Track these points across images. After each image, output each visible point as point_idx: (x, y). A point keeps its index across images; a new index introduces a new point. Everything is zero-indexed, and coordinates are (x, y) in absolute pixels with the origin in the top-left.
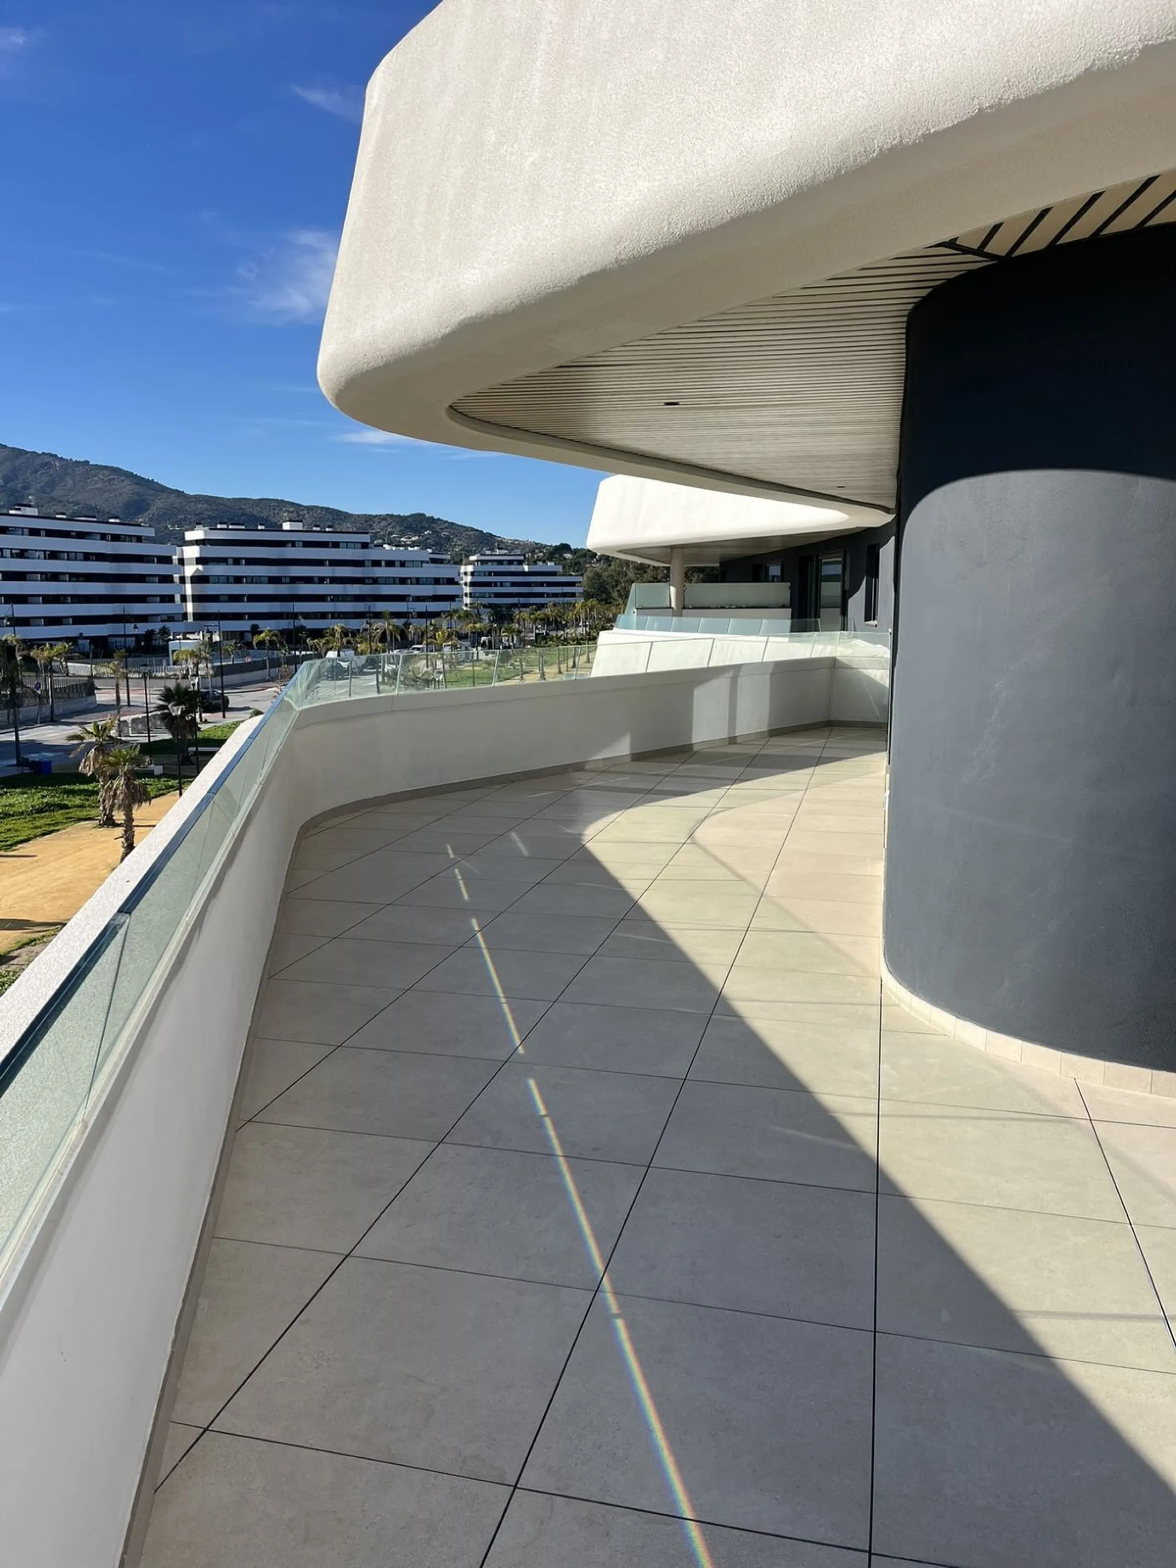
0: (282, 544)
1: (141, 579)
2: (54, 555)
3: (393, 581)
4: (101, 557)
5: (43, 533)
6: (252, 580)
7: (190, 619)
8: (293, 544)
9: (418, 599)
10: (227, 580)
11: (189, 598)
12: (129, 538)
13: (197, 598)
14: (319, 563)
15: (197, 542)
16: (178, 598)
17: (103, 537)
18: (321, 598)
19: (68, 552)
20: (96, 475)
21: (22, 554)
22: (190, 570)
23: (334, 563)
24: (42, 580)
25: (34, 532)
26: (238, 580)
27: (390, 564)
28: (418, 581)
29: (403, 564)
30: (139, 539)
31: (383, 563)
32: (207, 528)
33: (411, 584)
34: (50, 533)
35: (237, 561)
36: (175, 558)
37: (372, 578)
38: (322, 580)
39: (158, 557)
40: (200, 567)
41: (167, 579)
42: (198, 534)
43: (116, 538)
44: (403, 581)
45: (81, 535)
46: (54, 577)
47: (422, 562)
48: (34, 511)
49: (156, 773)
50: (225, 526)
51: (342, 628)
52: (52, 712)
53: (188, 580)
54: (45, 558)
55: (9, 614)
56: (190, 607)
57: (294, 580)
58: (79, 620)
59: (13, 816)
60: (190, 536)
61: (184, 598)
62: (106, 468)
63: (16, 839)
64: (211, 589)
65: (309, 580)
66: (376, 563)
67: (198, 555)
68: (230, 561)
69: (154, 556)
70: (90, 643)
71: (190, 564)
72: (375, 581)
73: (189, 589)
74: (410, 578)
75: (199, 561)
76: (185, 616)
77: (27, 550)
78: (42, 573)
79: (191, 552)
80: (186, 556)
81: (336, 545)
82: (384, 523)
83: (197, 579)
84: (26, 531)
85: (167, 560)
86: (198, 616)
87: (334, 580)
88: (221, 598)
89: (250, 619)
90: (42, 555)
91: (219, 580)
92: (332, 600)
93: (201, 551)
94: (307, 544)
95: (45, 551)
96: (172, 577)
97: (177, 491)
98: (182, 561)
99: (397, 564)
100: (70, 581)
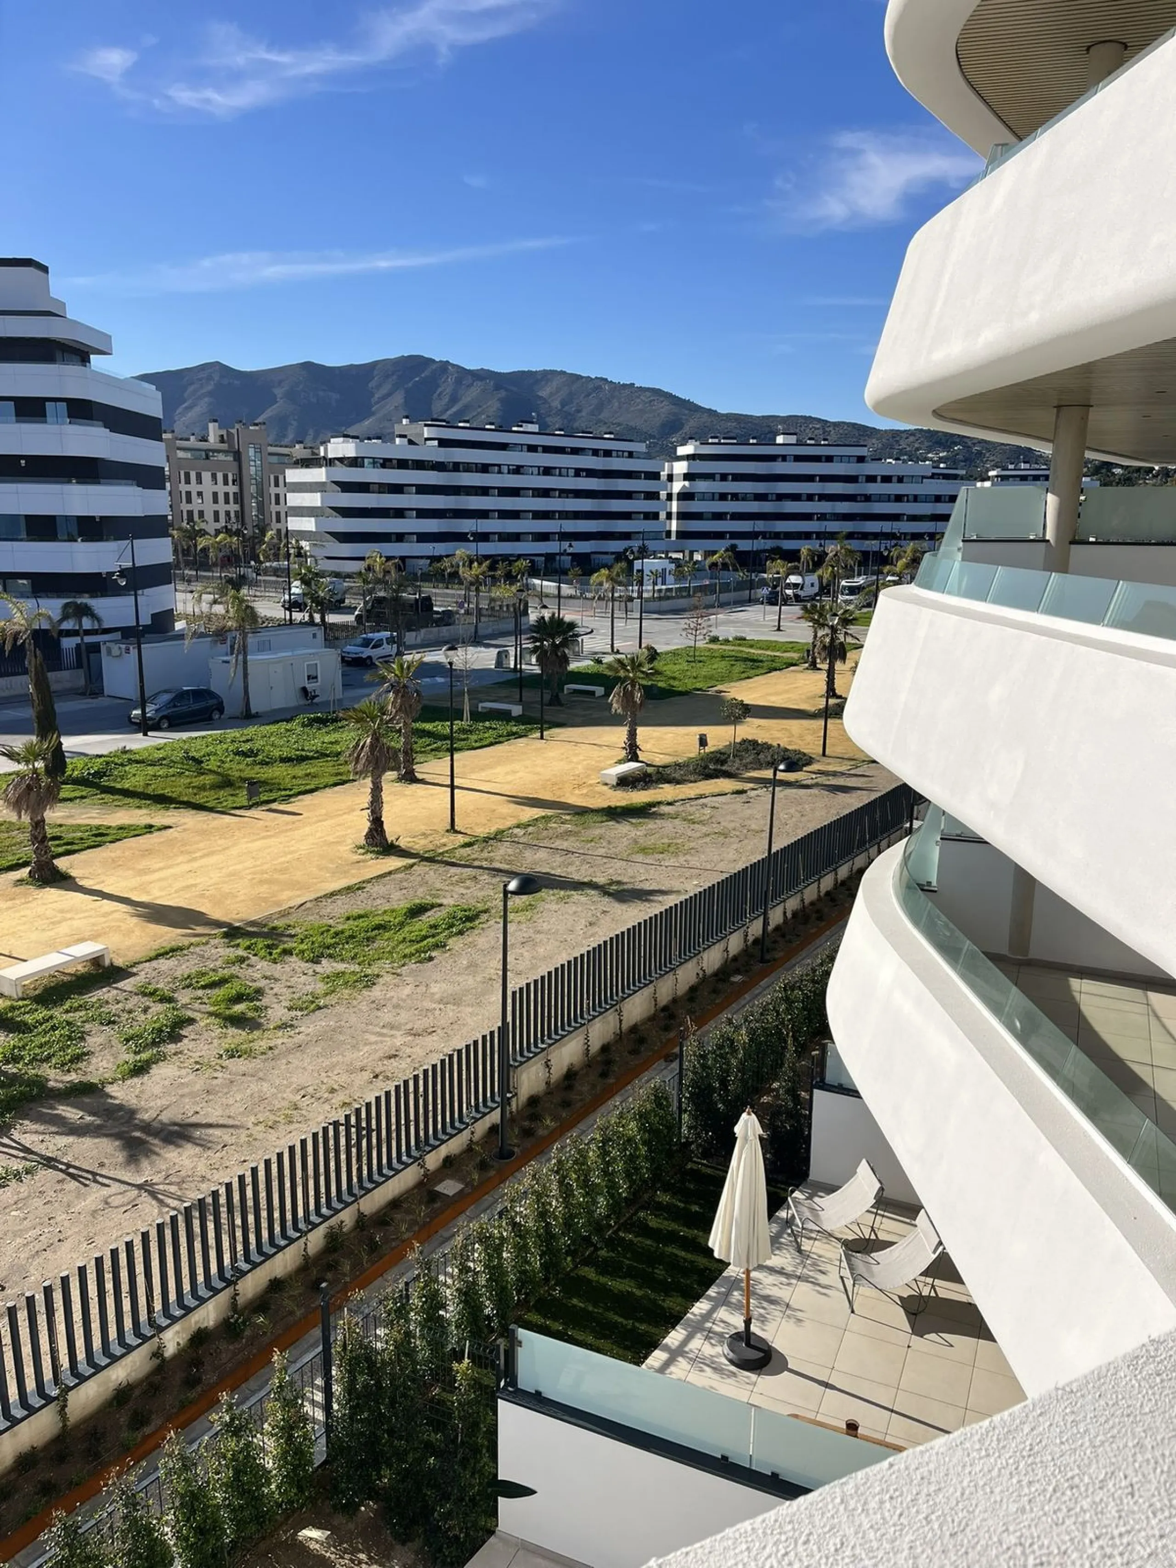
0: (772, 458)
1: (628, 495)
2: (547, 471)
3: (888, 498)
4: (591, 473)
5: (540, 449)
6: (735, 497)
7: (673, 537)
8: (784, 458)
9: (914, 518)
10: (713, 497)
11: (674, 516)
12: (620, 454)
13: (682, 516)
14: (810, 478)
15: (688, 458)
16: (663, 515)
17: (595, 452)
18: (807, 517)
19: (560, 468)
20: (638, 397)
21: (518, 470)
22: (677, 487)
23: (825, 478)
24: (533, 496)
25: (532, 448)
26: (723, 497)
27: (887, 479)
28: (916, 499)
29: (900, 480)
30: (631, 455)
31: (879, 478)
32: (698, 443)
33: (908, 501)
34: (547, 449)
35: (724, 477)
36: (664, 474)
37: (865, 495)
38: (810, 497)
39: (645, 473)
40: (687, 483)
41: (653, 496)
42: (687, 449)
43: (608, 453)
44: (899, 498)
45: (575, 451)
46: (545, 493)
47: (923, 477)
48: (534, 428)
49: (514, 714)
50: (716, 441)
51: (809, 550)
52: (476, 632)
53: (675, 497)
54: (539, 474)
55: (474, 529)
56: (674, 525)
57: (781, 497)
58: (565, 536)
59: (328, 756)
60: (682, 451)
61: (669, 516)
62: (648, 389)
63: (303, 788)
64: (695, 506)
65: (796, 497)
66: (871, 479)
67: (685, 471)
68: (718, 477)
69: (641, 472)
70: (572, 561)
71: (678, 481)
72: (867, 498)
73: (674, 506)
74: (907, 496)
75: (687, 477)
76: (669, 533)
77: (522, 466)
78: (534, 489)
79: (681, 468)
80: (675, 472)
81: (829, 459)
82: (912, 439)
83: (684, 496)
84: (525, 448)
85: (655, 476)
86: (681, 535)
87: (823, 497)
88: (705, 516)
89: (731, 538)
90: (536, 471)
91: (704, 497)
92: (818, 519)
93: (689, 467)
94: (798, 458)
95: (539, 467)
96: (658, 493)
97: (710, 410)
98: (670, 478)
99: (895, 479)
100: (560, 497)
